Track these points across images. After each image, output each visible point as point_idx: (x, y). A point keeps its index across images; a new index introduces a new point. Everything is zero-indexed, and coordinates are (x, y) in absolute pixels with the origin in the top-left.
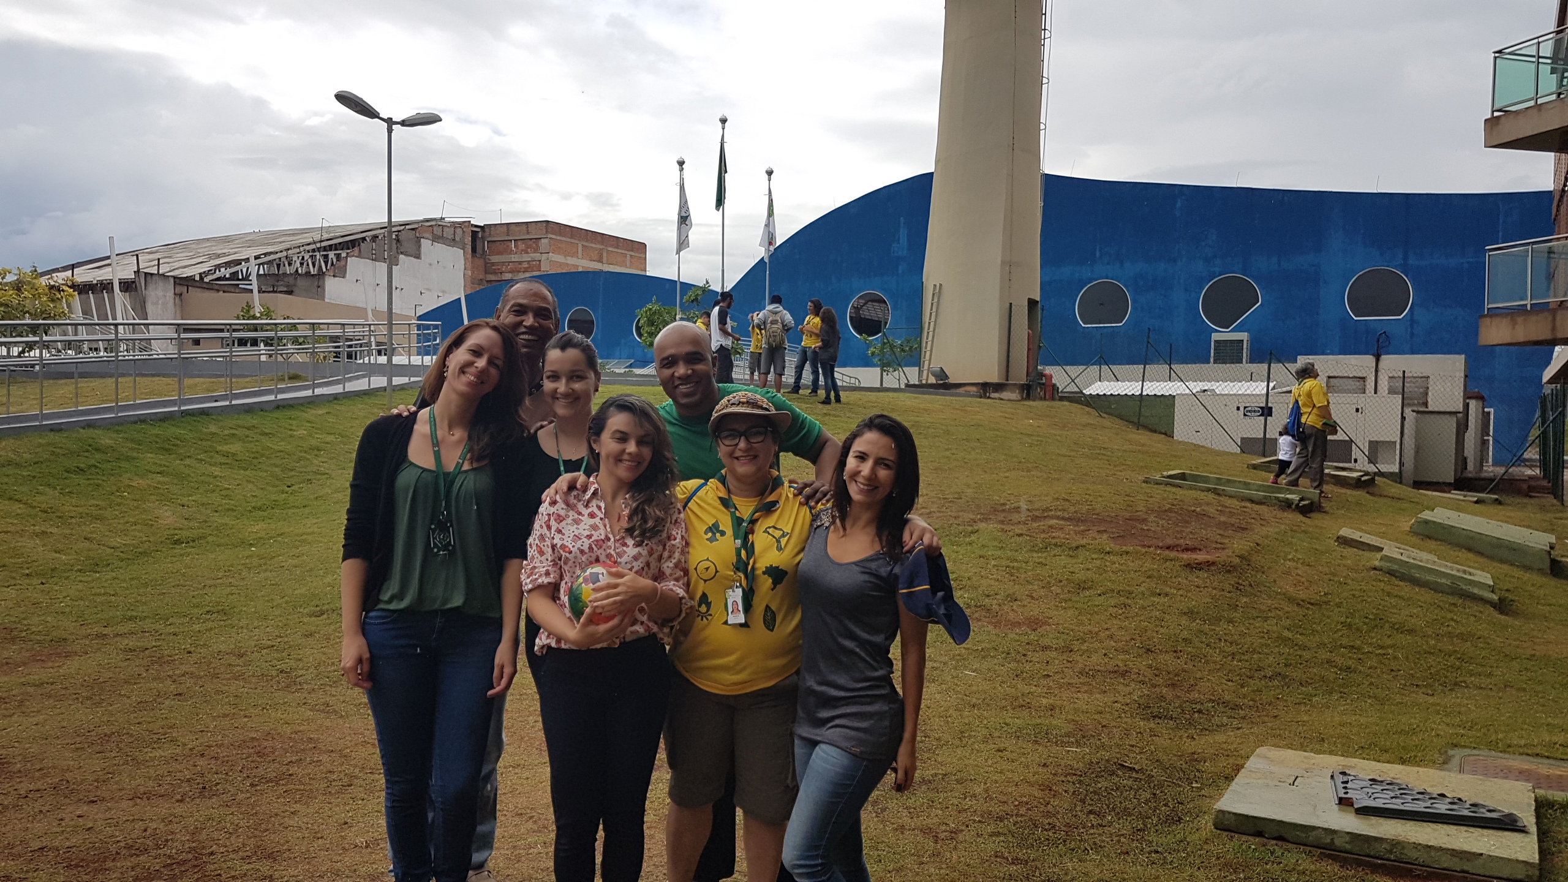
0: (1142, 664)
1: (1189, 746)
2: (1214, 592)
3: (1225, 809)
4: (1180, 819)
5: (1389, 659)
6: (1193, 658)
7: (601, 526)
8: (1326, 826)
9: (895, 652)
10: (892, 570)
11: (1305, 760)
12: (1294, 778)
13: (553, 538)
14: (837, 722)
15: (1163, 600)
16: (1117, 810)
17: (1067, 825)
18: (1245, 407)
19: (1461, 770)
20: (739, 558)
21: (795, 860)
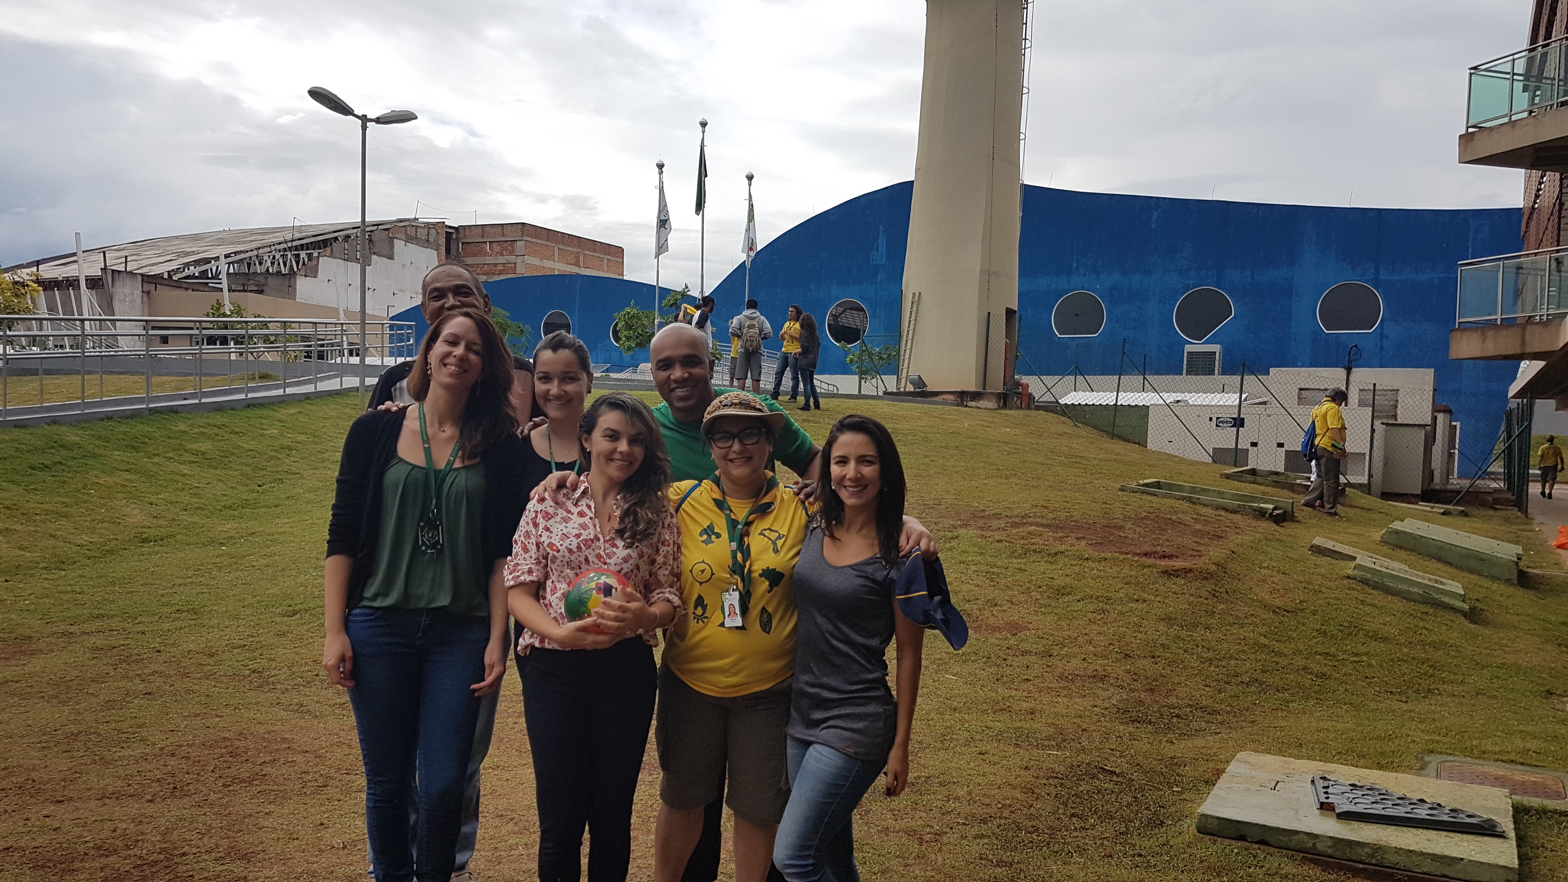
0: (1120, 669)
1: (1169, 751)
2: (1192, 598)
3: (1209, 813)
4: (1162, 822)
6: (1171, 663)
7: (591, 525)
8: (1308, 831)
11: (1287, 766)
12: (1275, 783)
13: (540, 535)
14: (831, 723)
15: (1140, 606)
16: (1100, 813)
17: (1050, 828)
18: (1218, 418)
19: (1438, 776)
20: (734, 557)
21: (786, 860)
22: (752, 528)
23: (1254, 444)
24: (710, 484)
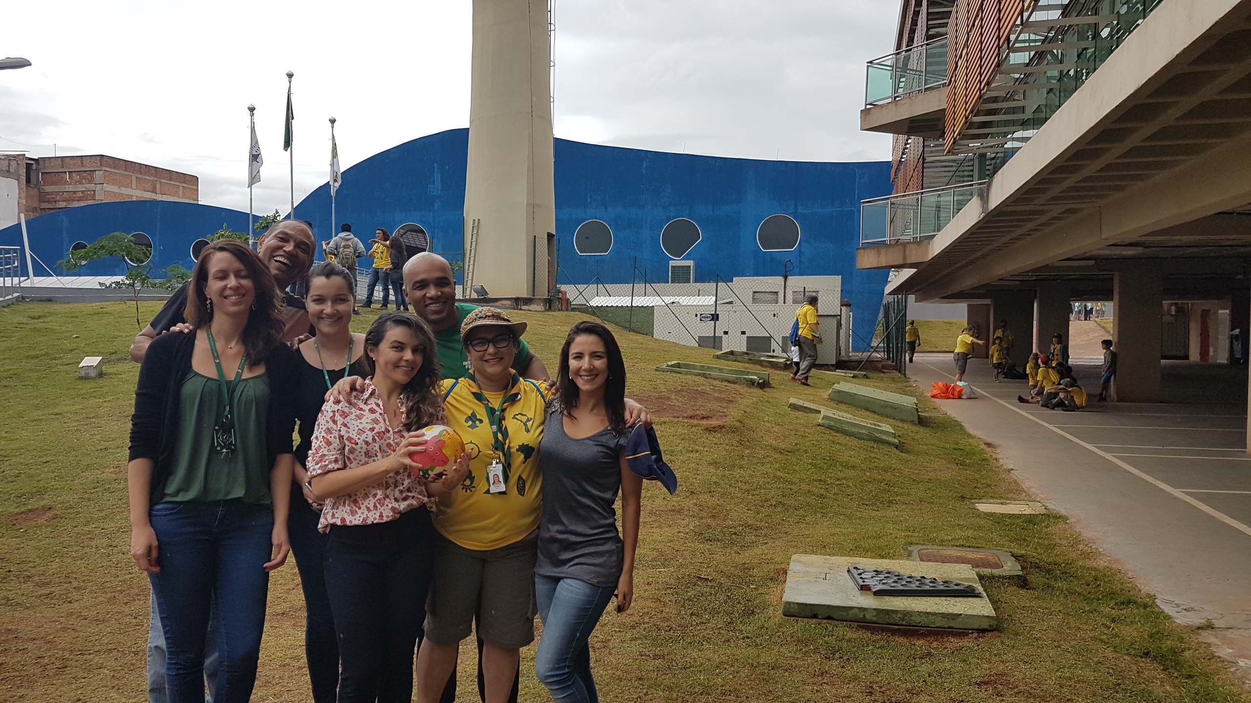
1: (739, 559)
2: (727, 447)
3: (790, 600)
4: (753, 612)
5: (844, 487)
6: (723, 495)
7: (381, 420)
8: (859, 606)
9: (618, 505)
10: (618, 442)
11: (826, 561)
12: (824, 575)
13: (340, 431)
14: (577, 561)
15: (695, 455)
16: (709, 610)
17: (680, 625)
18: (701, 315)
19: (922, 560)
20: (496, 439)
21: (548, 672)
22: (506, 414)
23: (726, 333)
24: (467, 381)
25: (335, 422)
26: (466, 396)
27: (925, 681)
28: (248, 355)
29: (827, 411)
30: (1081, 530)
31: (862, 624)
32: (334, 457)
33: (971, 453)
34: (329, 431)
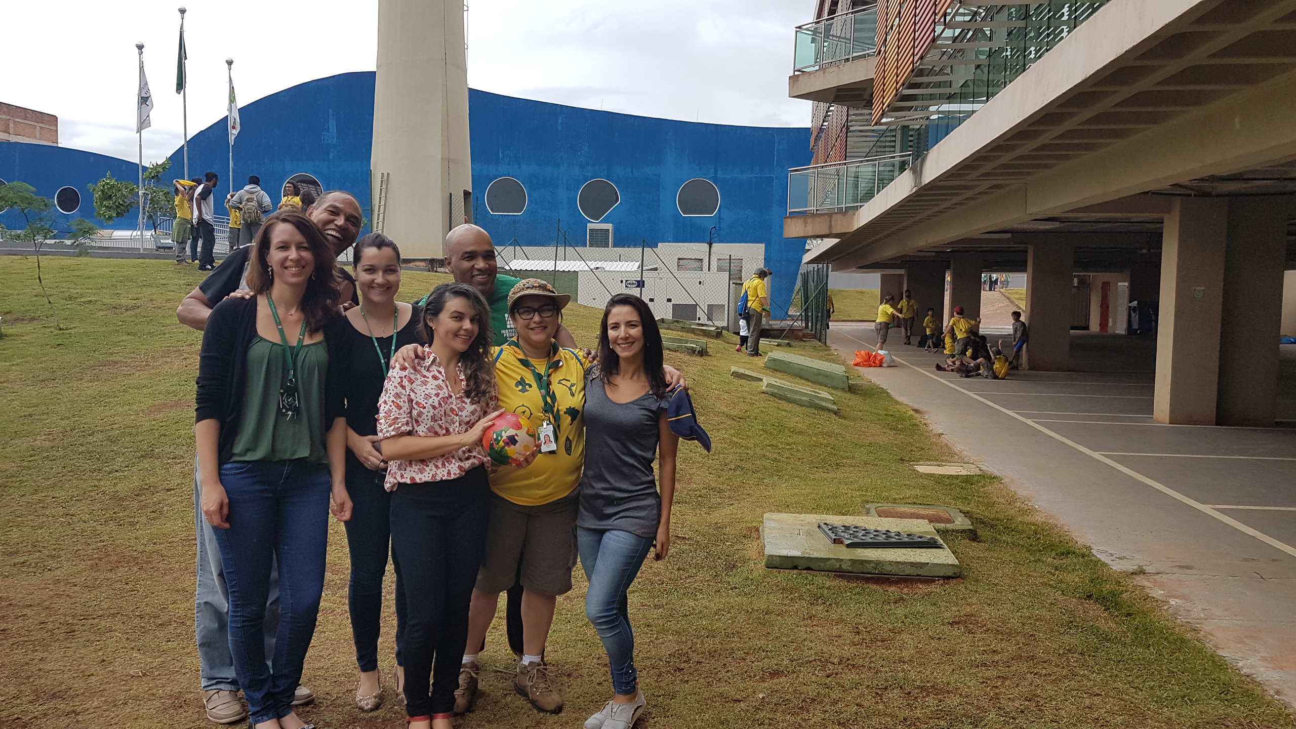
1: (711, 519)
3: (772, 554)
4: (735, 566)
5: (795, 452)
7: (444, 386)
8: (836, 557)
10: (659, 405)
12: (797, 530)
13: (408, 395)
14: (622, 514)
18: (626, 281)
19: (880, 516)
20: (546, 403)
21: (598, 614)
22: (552, 379)
24: (512, 348)
25: (403, 387)
26: (513, 363)
27: (903, 622)
28: (308, 323)
29: (768, 380)
30: (1016, 489)
31: (838, 574)
32: (406, 419)
33: (901, 419)
34: (398, 396)
